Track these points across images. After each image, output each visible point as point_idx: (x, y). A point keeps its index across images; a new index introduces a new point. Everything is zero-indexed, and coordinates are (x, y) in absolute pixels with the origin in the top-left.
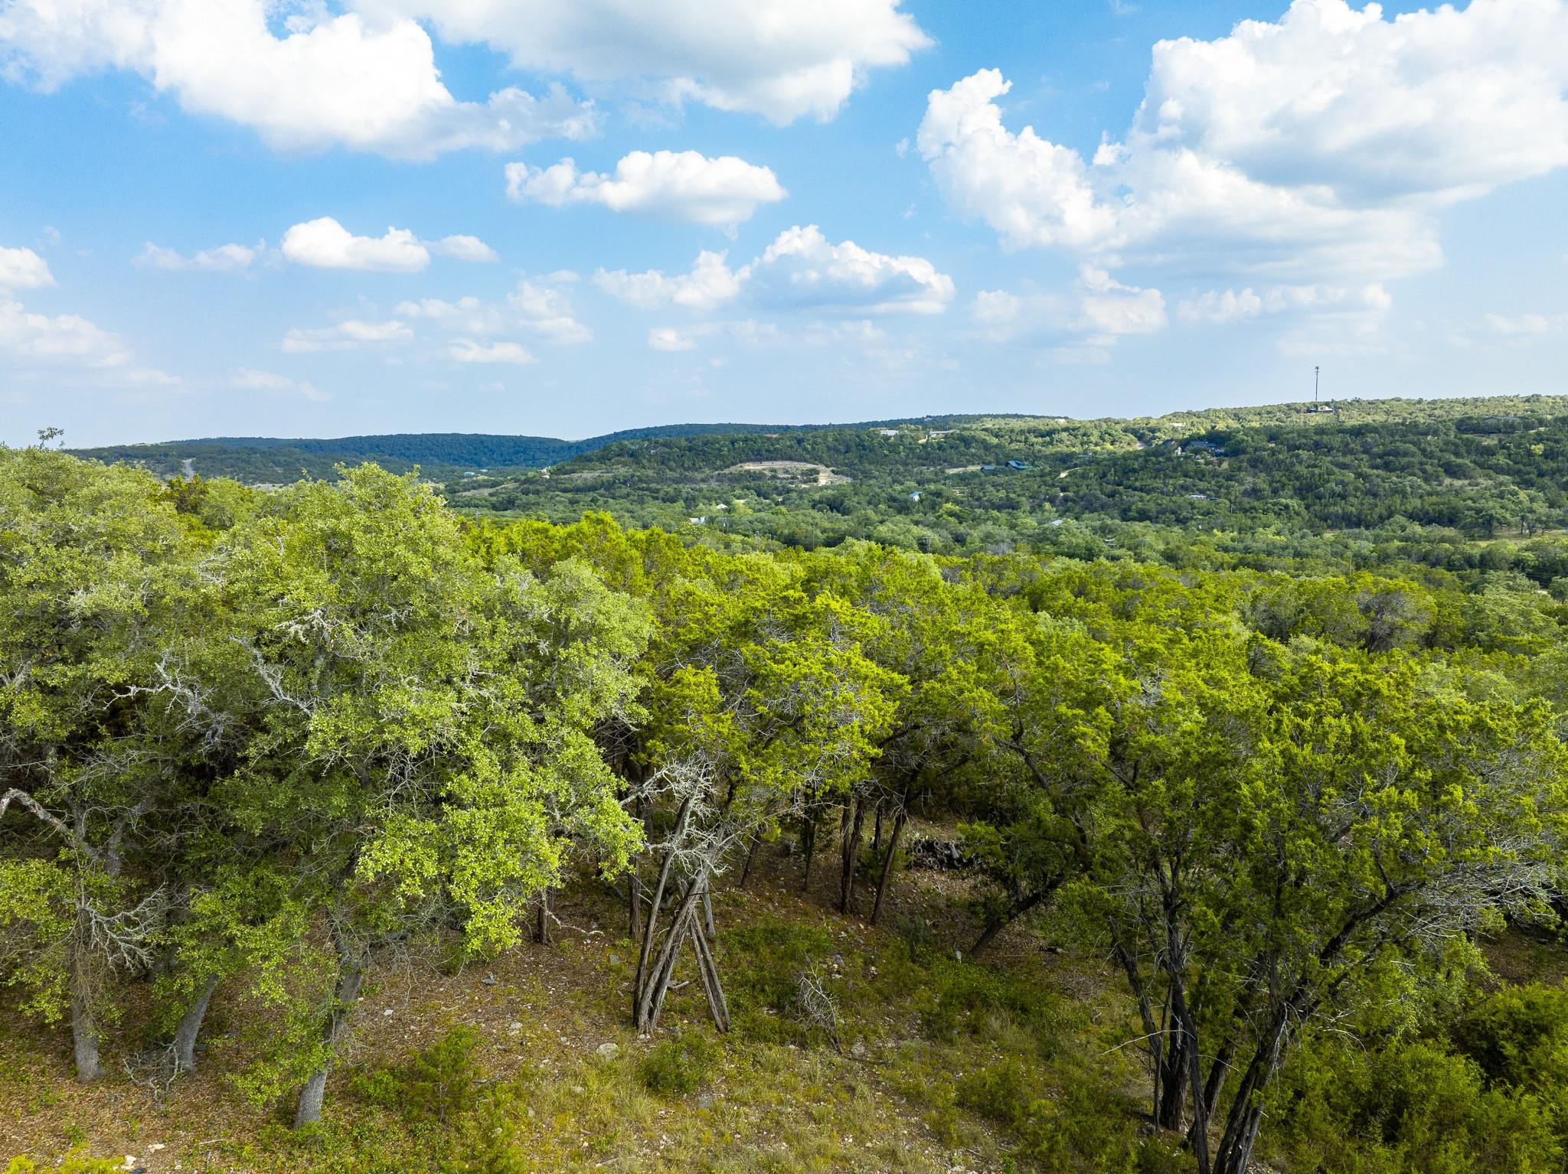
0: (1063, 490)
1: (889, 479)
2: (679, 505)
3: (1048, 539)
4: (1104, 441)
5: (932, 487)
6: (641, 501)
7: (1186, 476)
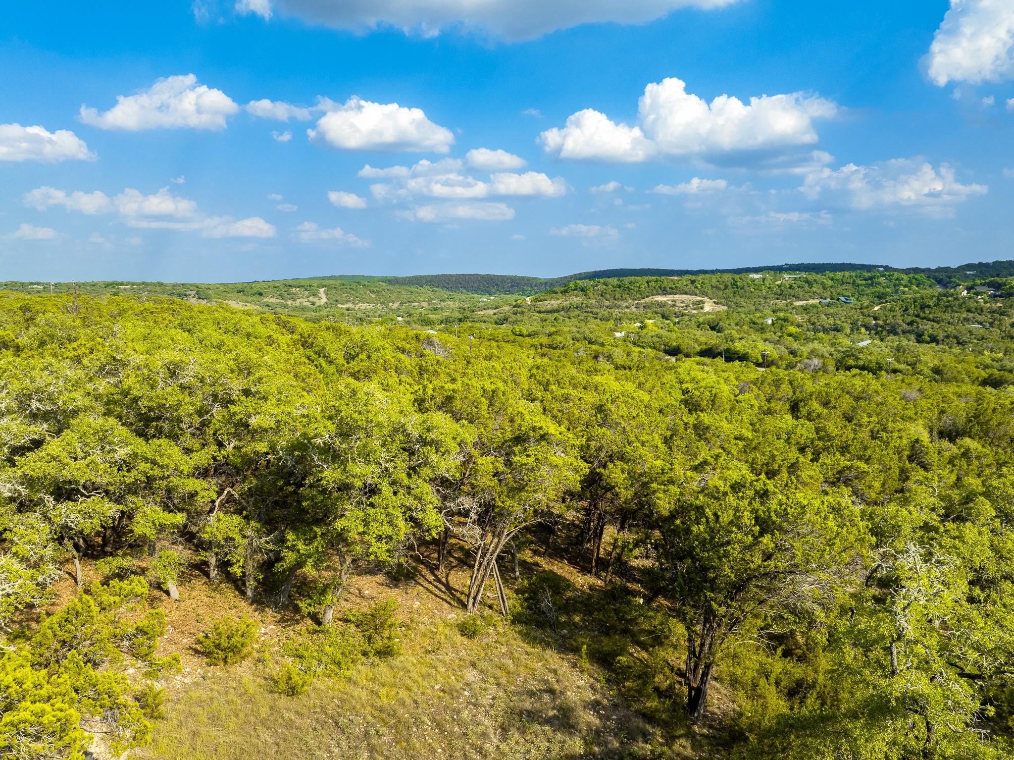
0: (875, 319)
1: (753, 308)
2: (611, 324)
3: (853, 355)
4: (912, 284)
5: (781, 315)
6: (586, 320)
7: (969, 311)
